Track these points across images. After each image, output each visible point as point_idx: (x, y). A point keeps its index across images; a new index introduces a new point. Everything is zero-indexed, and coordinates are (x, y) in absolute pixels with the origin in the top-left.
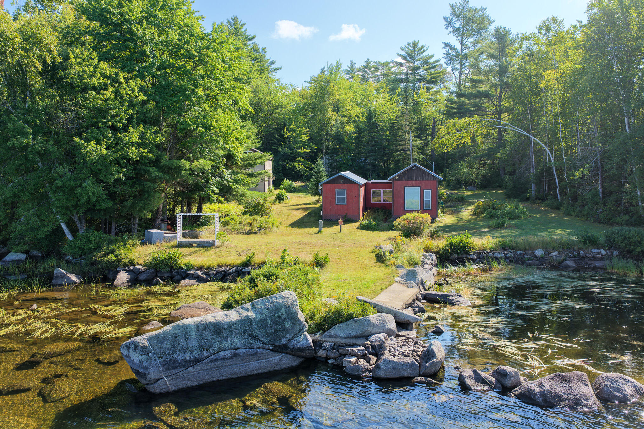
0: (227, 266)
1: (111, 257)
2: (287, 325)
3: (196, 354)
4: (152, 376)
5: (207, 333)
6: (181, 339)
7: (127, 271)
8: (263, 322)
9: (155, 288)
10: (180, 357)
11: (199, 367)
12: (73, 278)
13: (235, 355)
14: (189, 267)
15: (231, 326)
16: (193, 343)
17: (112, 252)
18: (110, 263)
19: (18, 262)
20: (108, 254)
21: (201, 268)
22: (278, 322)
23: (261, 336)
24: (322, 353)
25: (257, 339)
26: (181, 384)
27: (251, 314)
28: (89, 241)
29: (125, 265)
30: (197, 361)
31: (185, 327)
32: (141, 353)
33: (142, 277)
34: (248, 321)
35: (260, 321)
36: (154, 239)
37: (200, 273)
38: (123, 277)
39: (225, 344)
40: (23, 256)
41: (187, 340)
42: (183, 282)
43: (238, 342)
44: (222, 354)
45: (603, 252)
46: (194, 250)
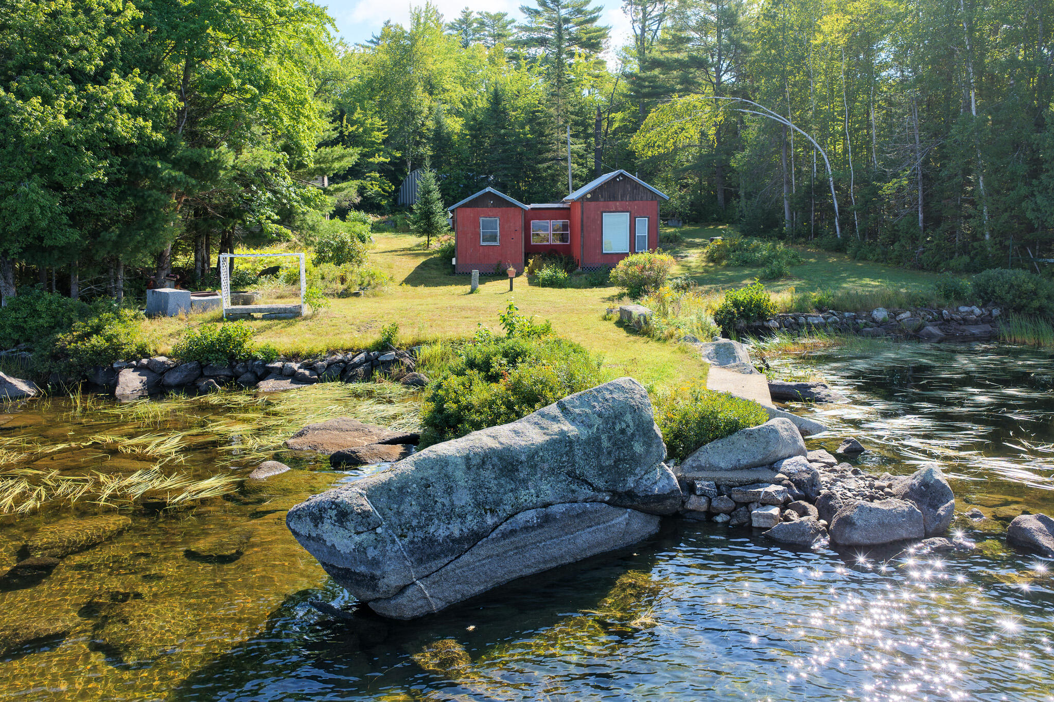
1: (97, 341)
2: (638, 448)
3: (471, 523)
4: (392, 579)
5: (488, 474)
6: (438, 490)
7: (136, 369)
8: (594, 442)
10: (440, 530)
11: (483, 550)
13: (547, 519)
14: (270, 355)
15: (534, 455)
16: (463, 498)
17: (97, 330)
20: (88, 335)
21: (295, 357)
22: (621, 441)
23: (590, 474)
24: (696, 503)
25: (583, 481)
26: (452, 593)
27: (568, 428)
28: (35, 313)
29: (130, 357)
30: (475, 538)
31: (443, 462)
32: (360, 529)
33: (172, 379)
34: (563, 443)
35: (588, 442)
36: (171, 306)
37: (295, 366)
39: (526, 496)
41: (449, 491)
43: (548, 490)
44: (522, 517)
45: (977, 311)
46: (261, 324)
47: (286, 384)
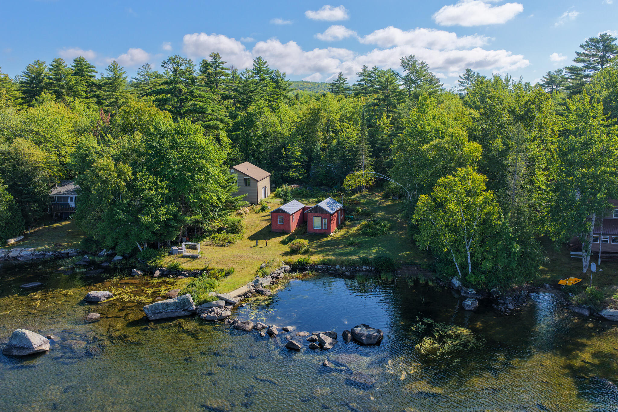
0: (197, 270)
1: (154, 264)
2: (187, 303)
4: (149, 316)
5: (165, 305)
7: (160, 270)
8: (179, 303)
9: (167, 280)
10: (156, 311)
11: (162, 314)
12: (139, 272)
13: (172, 311)
14: (183, 270)
15: (171, 304)
16: (160, 308)
17: (155, 261)
18: (153, 266)
19: (120, 260)
20: (152, 262)
21: (187, 271)
22: (184, 303)
25: (178, 307)
26: (157, 318)
27: (177, 301)
29: (159, 267)
30: (161, 312)
31: (158, 304)
32: (147, 310)
33: (165, 273)
34: (175, 303)
36: (173, 252)
38: (157, 273)
39: (169, 308)
40: (121, 258)
42: (180, 277)
43: (172, 308)
44: (168, 311)
45: (368, 268)
46: (188, 259)
47: (183, 277)
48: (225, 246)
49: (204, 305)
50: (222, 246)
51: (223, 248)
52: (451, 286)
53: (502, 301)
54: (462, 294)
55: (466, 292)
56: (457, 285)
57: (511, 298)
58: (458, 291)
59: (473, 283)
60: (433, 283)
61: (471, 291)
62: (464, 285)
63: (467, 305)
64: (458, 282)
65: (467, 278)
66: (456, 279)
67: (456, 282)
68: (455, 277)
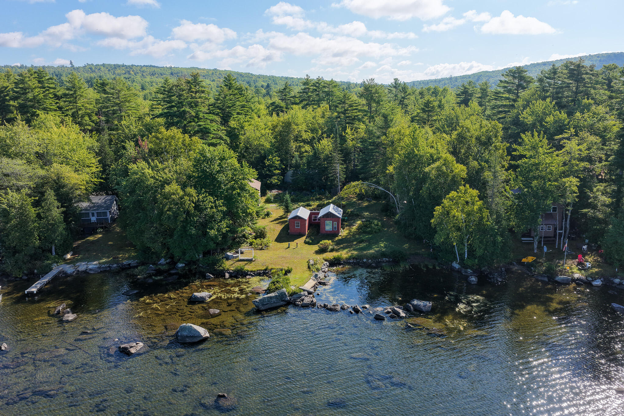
0: (260, 270)
2: (284, 295)
4: (260, 307)
5: (269, 298)
6: (264, 300)
7: (228, 273)
10: (264, 303)
11: (268, 304)
12: (211, 276)
14: (248, 271)
15: (273, 297)
16: (267, 301)
18: (222, 270)
19: (184, 267)
20: (219, 267)
24: (291, 301)
25: (278, 299)
29: (226, 271)
32: (257, 303)
33: (233, 275)
34: (276, 296)
35: (279, 295)
37: (252, 273)
38: (227, 275)
40: (184, 265)
42: (248, 277)
43: (274, 300)
44: (272, 302)
45: (387, 259)
46: (246, 262)
47: (250, 277)
48: (264, 249)
49: (294, 296)
50: (261, 249)
51: (263, 251)
52: (453, 269)
53: (492, 276)
54: (463, 274)
55: (466, 272)
56: (457, 268)
57: (496, 274)
58: (459, 271)
59: (470, 265)
60: (439, 267)
61: (469, 271)
62: (463, 267)
63: (473, 281)
64: (458, 265)
65: (465, 262)
66: (456, 263)
67: (456, 265)
68: (455, 262)
